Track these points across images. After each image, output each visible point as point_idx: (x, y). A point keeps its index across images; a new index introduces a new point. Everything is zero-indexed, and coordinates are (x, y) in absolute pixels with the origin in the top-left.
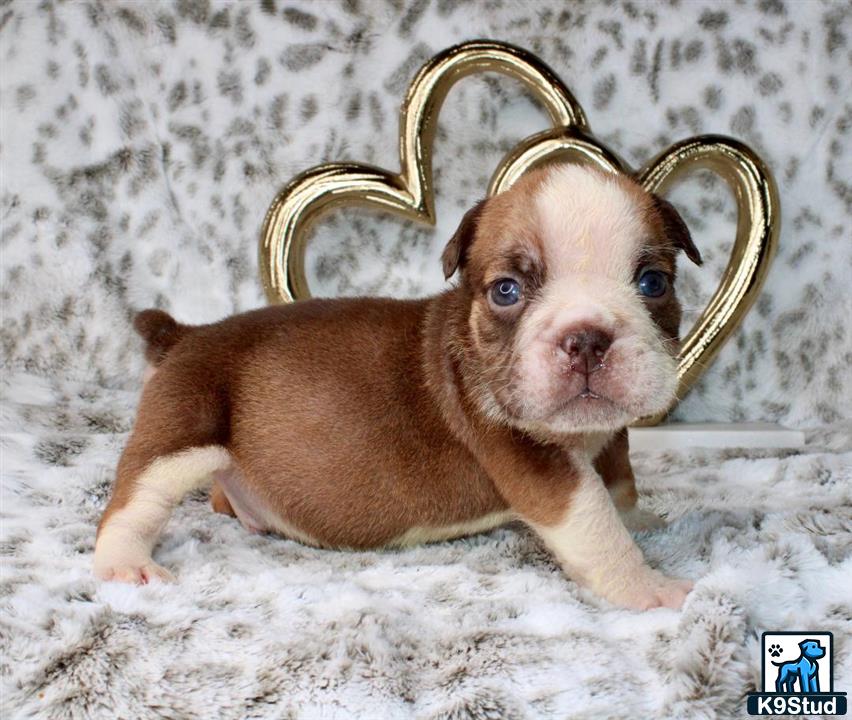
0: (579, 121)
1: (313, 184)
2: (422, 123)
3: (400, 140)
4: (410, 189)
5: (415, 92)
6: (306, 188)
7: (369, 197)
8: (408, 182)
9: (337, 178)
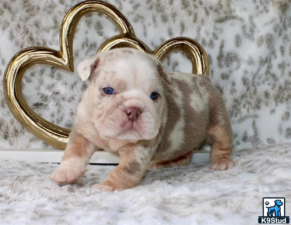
0: (130, 32)
1: (25, 55)
2: (69, 31)
3: (60, 38)
4: (63, 57)
5: (66, 19)
6: (22, 57)
7: (47, 60)
8: (63, 55)
9: (34, 53)
